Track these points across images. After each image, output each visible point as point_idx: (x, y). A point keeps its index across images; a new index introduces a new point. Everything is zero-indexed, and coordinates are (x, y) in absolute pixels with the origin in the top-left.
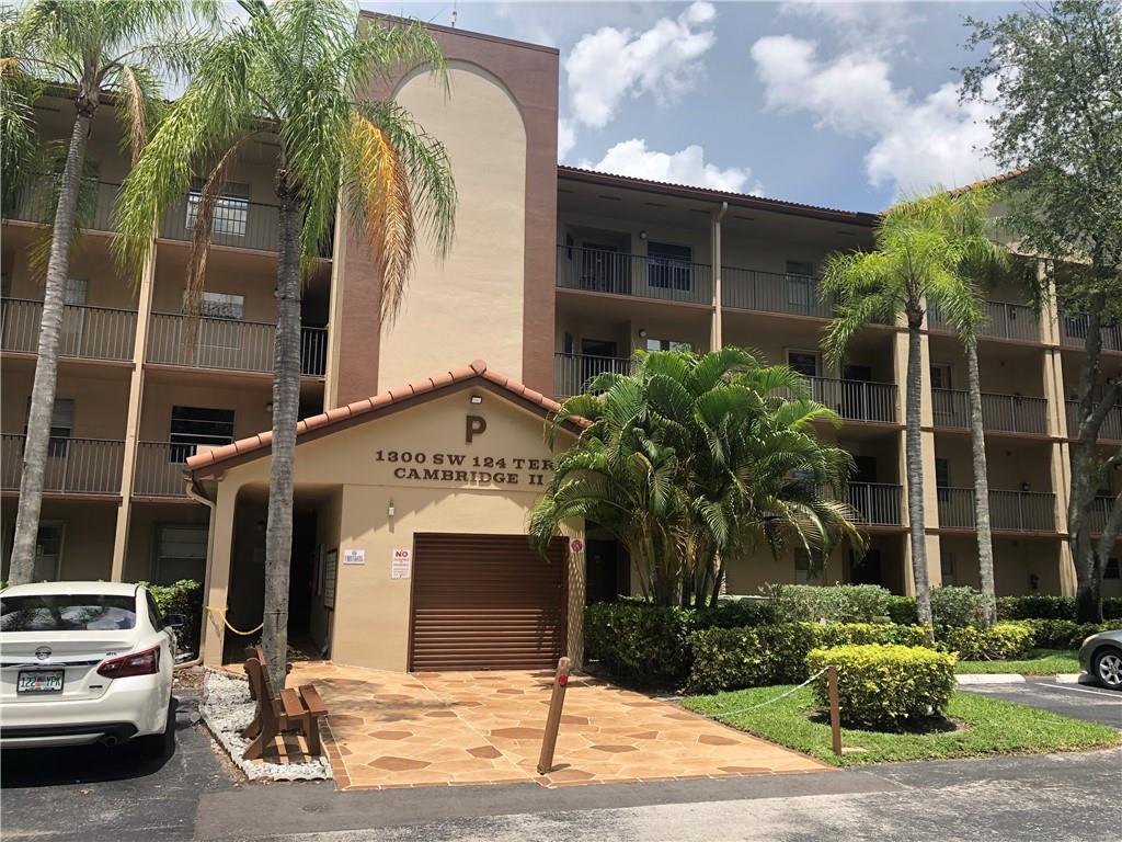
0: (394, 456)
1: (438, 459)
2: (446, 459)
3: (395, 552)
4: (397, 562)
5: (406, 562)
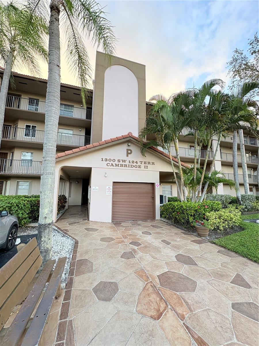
0: (106, 160)
2: (121, 161)
3: (107, 187)
4: (108, 190)
5: (110, 190)
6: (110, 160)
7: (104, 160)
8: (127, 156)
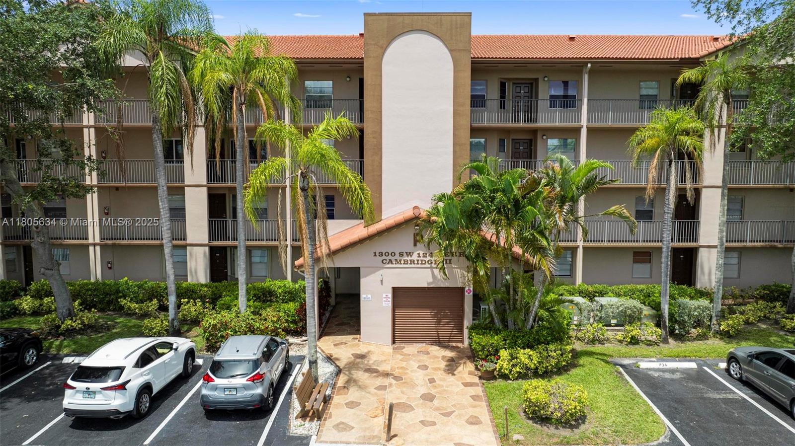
0: (381, 254)
1: (401, 254)
2: (405, 254)
3: (384, 296)
4: (385, 299)
5: (389, 300)
6: (387, 254)
7: (377, 254)
8: (415, 245)
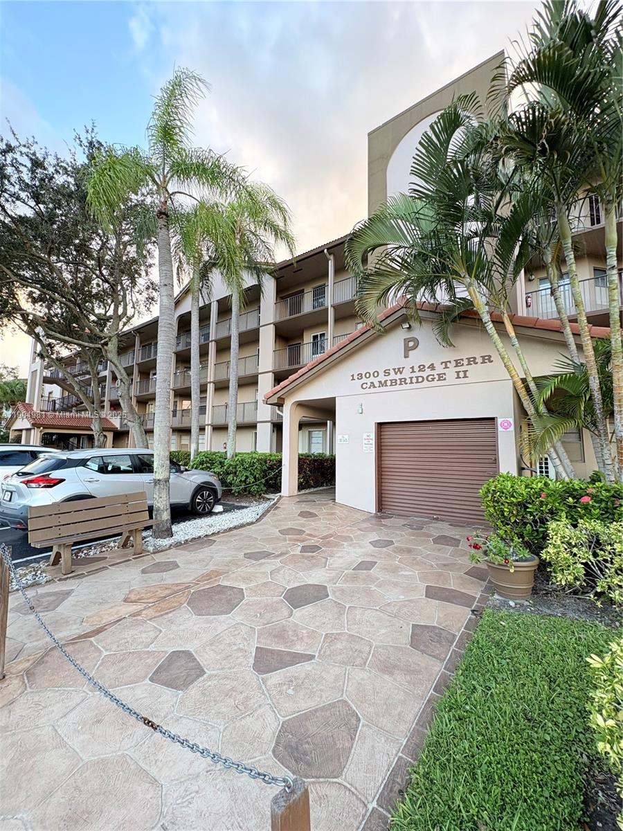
0: (360, 376)
1: (387, 373)
2: (392, 372)
3: (365, 436)
4: (366, 442)
5: (371, 442)
6: (368, 375)
7: (356, 377)
8: (406, 356)
